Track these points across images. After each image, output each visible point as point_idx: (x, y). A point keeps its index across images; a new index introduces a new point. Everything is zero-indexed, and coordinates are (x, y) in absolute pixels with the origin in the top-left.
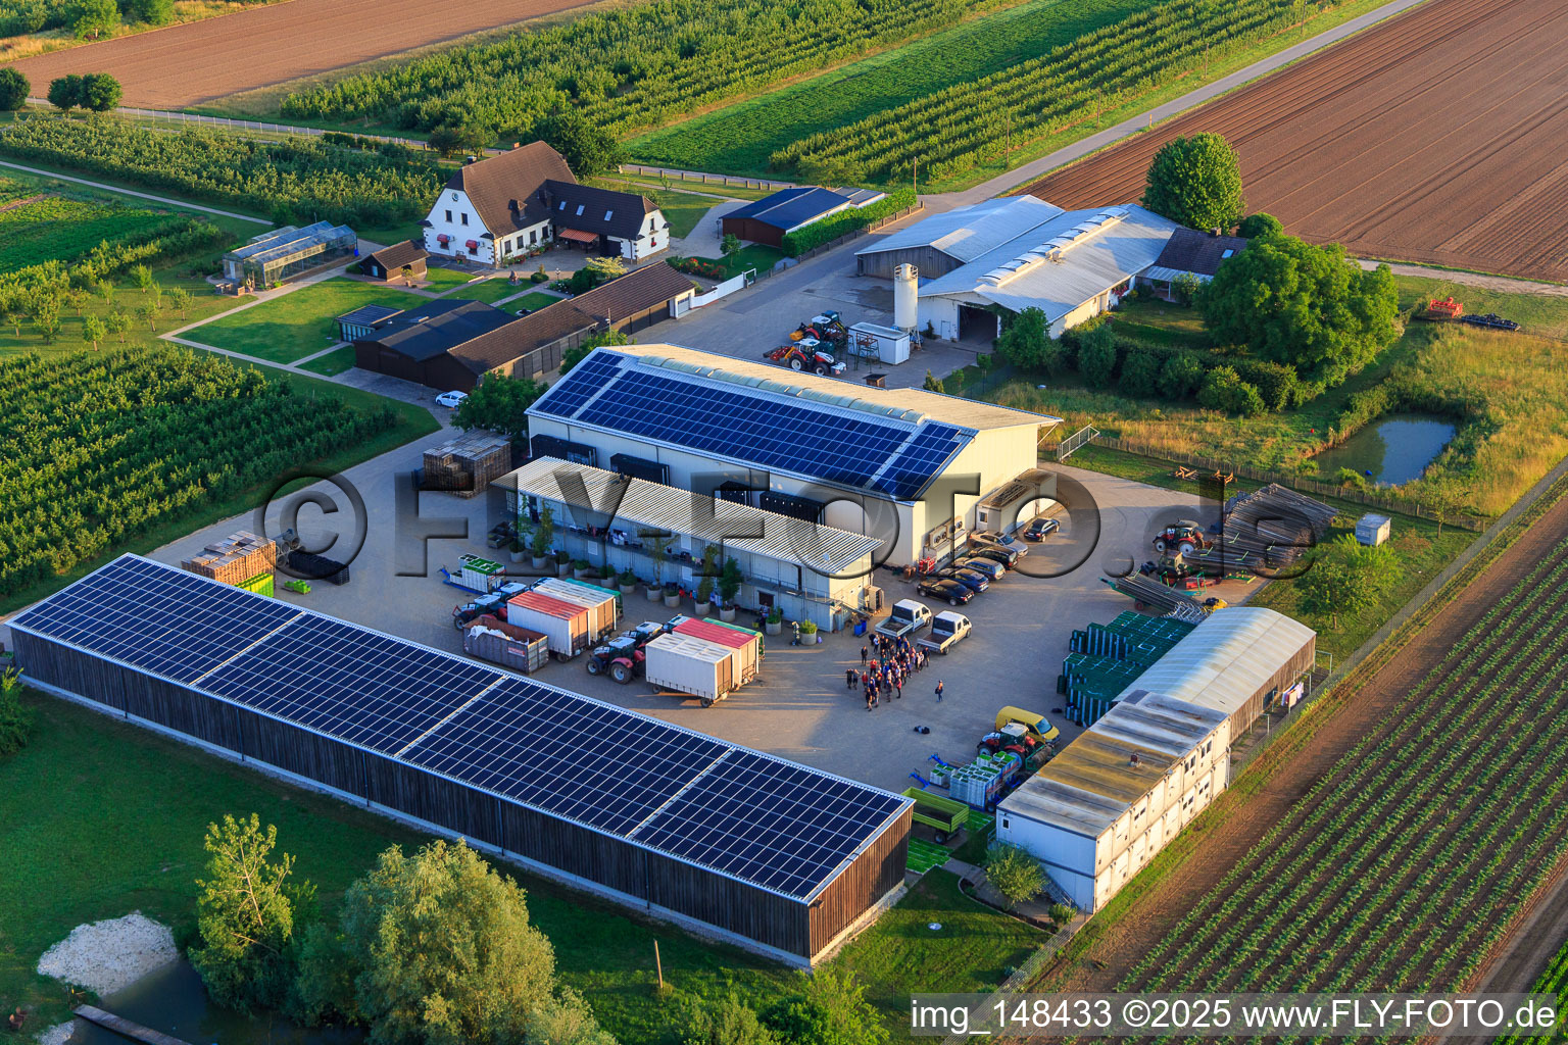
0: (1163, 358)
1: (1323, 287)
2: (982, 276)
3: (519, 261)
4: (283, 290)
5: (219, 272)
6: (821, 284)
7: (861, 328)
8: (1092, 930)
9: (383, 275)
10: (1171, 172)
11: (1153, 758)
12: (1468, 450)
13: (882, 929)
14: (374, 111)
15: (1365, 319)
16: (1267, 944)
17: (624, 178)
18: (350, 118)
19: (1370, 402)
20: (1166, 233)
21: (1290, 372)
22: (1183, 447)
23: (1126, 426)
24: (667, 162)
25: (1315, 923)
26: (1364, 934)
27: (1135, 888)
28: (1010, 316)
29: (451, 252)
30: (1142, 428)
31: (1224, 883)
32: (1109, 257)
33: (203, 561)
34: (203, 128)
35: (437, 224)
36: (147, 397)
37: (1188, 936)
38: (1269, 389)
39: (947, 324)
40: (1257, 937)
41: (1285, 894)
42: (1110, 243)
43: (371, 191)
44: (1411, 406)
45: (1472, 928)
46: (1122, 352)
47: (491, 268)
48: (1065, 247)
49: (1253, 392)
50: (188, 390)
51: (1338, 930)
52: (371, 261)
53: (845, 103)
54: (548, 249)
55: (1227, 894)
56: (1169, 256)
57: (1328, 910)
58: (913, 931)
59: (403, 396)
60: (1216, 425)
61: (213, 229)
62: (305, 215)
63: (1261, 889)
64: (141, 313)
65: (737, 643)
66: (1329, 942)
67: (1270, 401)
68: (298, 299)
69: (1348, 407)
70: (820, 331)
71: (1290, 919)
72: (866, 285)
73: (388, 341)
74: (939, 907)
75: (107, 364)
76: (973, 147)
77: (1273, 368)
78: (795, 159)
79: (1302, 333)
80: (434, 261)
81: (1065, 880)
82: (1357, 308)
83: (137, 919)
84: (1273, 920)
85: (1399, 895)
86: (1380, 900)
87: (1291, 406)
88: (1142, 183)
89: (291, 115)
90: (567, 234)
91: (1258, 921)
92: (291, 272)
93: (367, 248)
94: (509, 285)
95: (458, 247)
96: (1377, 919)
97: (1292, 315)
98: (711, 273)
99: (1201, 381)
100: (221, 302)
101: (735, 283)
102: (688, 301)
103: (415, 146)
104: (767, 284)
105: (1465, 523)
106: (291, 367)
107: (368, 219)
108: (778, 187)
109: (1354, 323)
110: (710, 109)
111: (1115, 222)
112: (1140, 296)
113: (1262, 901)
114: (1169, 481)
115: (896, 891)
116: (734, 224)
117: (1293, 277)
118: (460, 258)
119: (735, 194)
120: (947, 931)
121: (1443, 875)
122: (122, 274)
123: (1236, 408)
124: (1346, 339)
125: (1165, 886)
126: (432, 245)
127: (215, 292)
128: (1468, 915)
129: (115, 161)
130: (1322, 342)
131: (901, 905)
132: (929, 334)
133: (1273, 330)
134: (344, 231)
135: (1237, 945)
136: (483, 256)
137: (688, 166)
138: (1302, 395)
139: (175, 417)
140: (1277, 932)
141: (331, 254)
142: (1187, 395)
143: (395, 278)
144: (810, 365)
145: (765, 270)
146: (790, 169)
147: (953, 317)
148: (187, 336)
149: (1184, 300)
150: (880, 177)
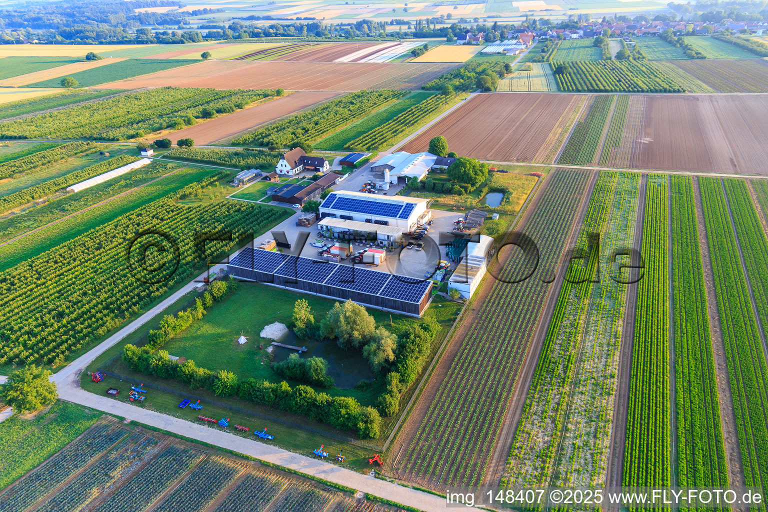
0: (443, 185)
1: (474, 167)
2: (401, 170)
3: (298, 174)
4: (248, 185)
5: (233, 182)
6: (364, 174)
7: (378, 183)
8: (470, 303)
9: (270, 180)
10: (434, 145)
11: (475, 268)
12: (508, 198)
13: (431, 307)
14: (252, 142)
15: (483, 173)
16: (504, 302)
17: (314, 154)
18: (247, 144)
19: (485, 190)
20: (435, 158)
21: (469, 185)
22: (452, 203)
23: (439, 199)
24: (321, 149)
25: (512, 296)
26: (522, 298)
27: (476, 293)
28: (409, 178)
29: (283, 173)
30: (442, 199)
31: (492, 291)
32: (423, 163)
33: (262, 246)
34: (216, 149)
35: (279, 168)
36: (231, 212)
37: (489, 302)
38: (466, 189)
39: (395, 181)
40: (502, 300)
41: (504, 292)
42: (424, 161)
43: (260, 161)
44: (493, 190)
45: (541, 294)
46: (434, 184)
47: (292, 176)
48: (416, 162)
49: (463, 190)
50: (239, 209)
51: (517, 297)
52: (267, 177)
53: (353, 133)
54: (303, 171)
55: (493, 293)
56: (437, 163)
57: (514, 294)
58: (436, 307)
59: (286, 206)
60: (457, 197)
61: (228, 172)
62: (249, 168)
63: (500, 291)
64: (221, 193)
65: (382, 253)
66: (516, 300)
67: (466, 191)
68: (253, 186)
69: (481, 191)
70: (370, 184)
71: (507, 296)
72: (374, 173)
73: (279, 194)
74: (440, 302)
75: (218, 204)
76: (385, 141)
77: (466, 185)
78: (349, 147)
79: (471, 177)
80: (280, 176)
81: (463, 294)
82: (481, 171)
83: (277, 323)
84: (504, 297)
85: (526, 289)
86: (522, 291)
87: (470, 192)
88: (428, 147)
89: (234, 144)
90: (307, 167)
91: (501, 298)
92: (250, 181)
93: (264, 174)
94: (298, 180)
95: (284, 172)
96: (523, 294)
97: (469, 174)
98: (341, 173)
99: (452, 188)
100: (236, 188)
101: (347, 175)
102: (339, 180)
103: (265, 149)
104: (353, 175)
105: (512, 214)
106: (258, 202)
107: (262, 167)
108: (348, 153)
109: (481, 174)
110: (325, 136)
111: (424, 156)
112: (432, 171)
113: (501, 293)
114: (451, 210)
115: (431, 300)
116: (342, 162)
117: (468, 166)
118: (285, 174)
119: (339, 156)
120: (443, 306)
121: (533, 285)
122: (211, 184)
123: (460, 194)
124: (480, 178)
125: (481, 292)
126: (278, 172)
127: (234, 186)
128: (540, 292)
129: (199, 158)
130: (475, 178)
131: (432, 302)
132: (391, 183)
133: (465, 177)
134: (258, 171)
135: (499, 302)
136: (290, 174)
137: (326, 150)
138: (472, 190)
139: (240, 216)
140: (505, 299)
141: (257, 176)
142: (449, 192)
143: (273, 180)
144: (370, 192)
145: (352, 172)
146: (348, 149)
147: (396, 179)
148: (231, 197)
149: (442, 171)
150: (368, 149)
